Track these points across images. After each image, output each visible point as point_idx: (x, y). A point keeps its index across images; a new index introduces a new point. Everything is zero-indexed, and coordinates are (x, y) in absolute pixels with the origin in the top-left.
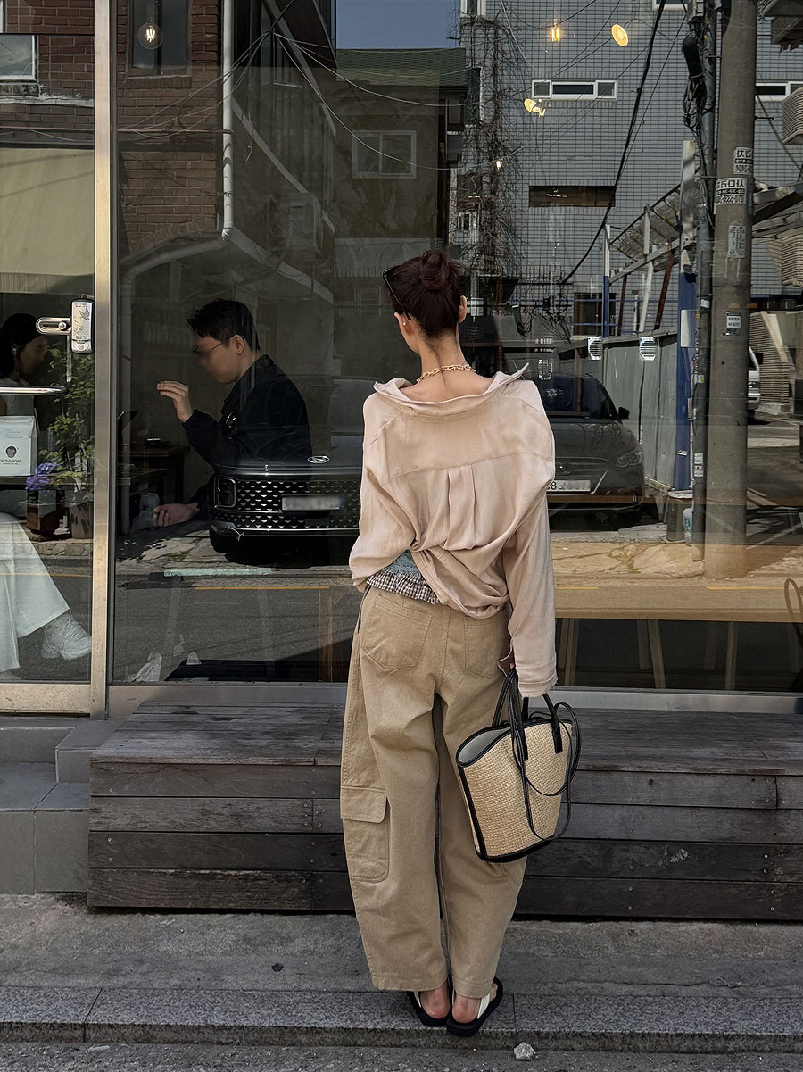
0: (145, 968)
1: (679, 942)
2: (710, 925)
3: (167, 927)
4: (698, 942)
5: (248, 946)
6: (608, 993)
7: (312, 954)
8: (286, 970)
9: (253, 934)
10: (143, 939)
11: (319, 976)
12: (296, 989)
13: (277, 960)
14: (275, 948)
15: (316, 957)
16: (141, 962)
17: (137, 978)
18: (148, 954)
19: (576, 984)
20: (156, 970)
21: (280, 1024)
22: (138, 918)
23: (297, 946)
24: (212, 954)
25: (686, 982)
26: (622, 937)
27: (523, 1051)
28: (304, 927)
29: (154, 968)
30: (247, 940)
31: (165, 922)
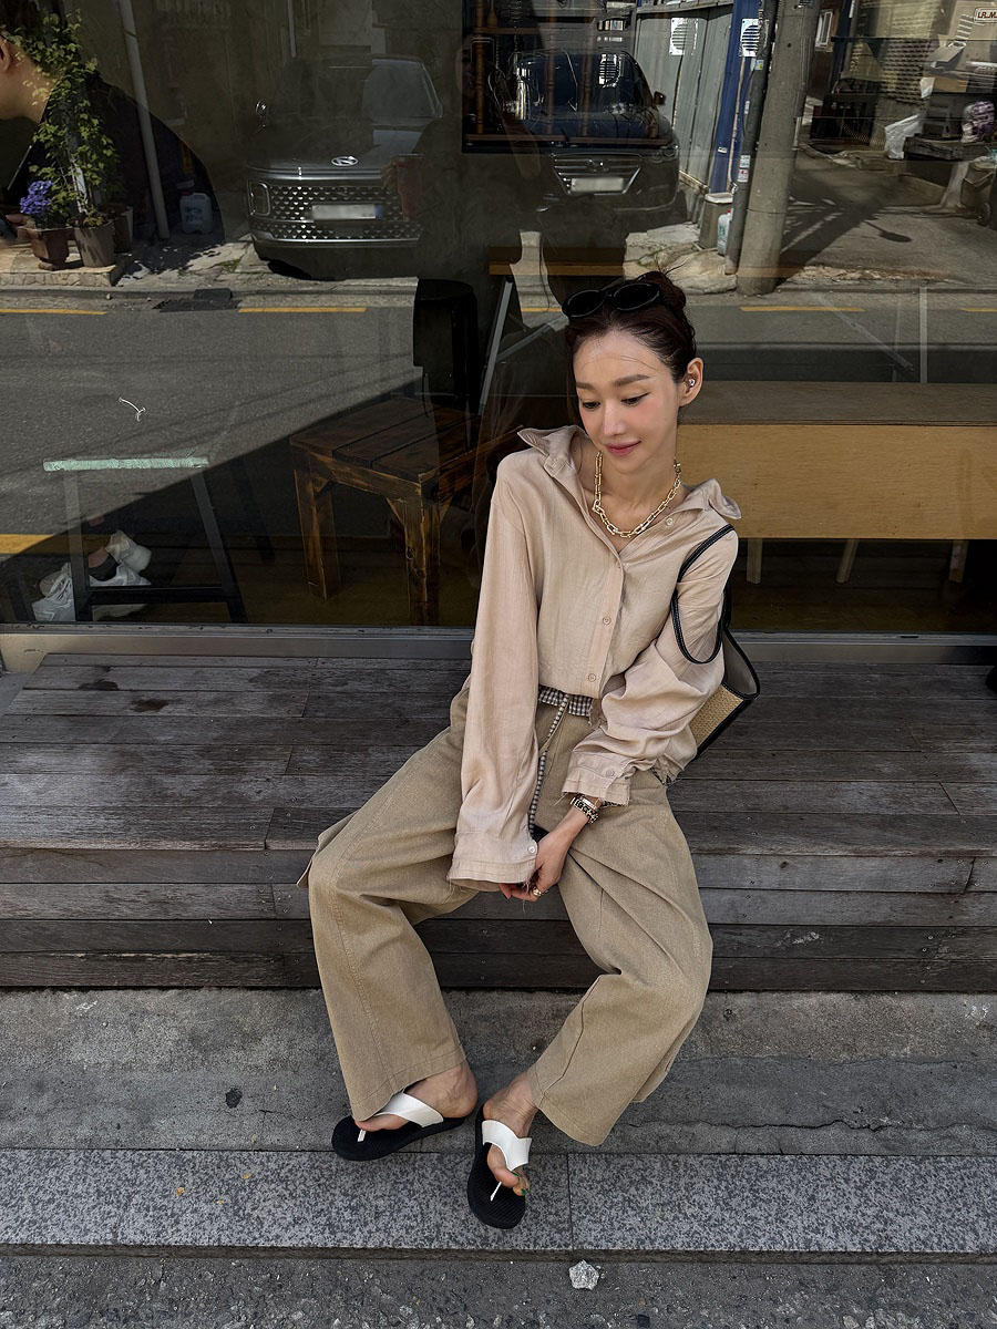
0: (44, 1102)
1: (794, 1030)
2: (833, 997)
3: (85, 1016)
4: (819, 1031)
5: (196, 1052)
6: (701, 1146)
7: (284, 1067)
8: (246, 1104)
9: (205, 1026)
10: (49, 1041)
11: (291, 1117)
12: (257, 1146)
13: (233, 1078)
14: (233, 1054)
15: (290, 1073)
16: (40, 1087)
17: (29, 1125)
18: (54, 1072)
19: (657, 1128)
20: (61, 1105)
21: (225, 1241)
22: (45, 998)
23: (262, 1053)
24: (145, 1067)
25: (811, 1120)
26: (716, 1023)
27: (582, 1276)
28: (276, 1014)
29: (56, 1103)
30: (195, 1039)
31: (82, 1006)
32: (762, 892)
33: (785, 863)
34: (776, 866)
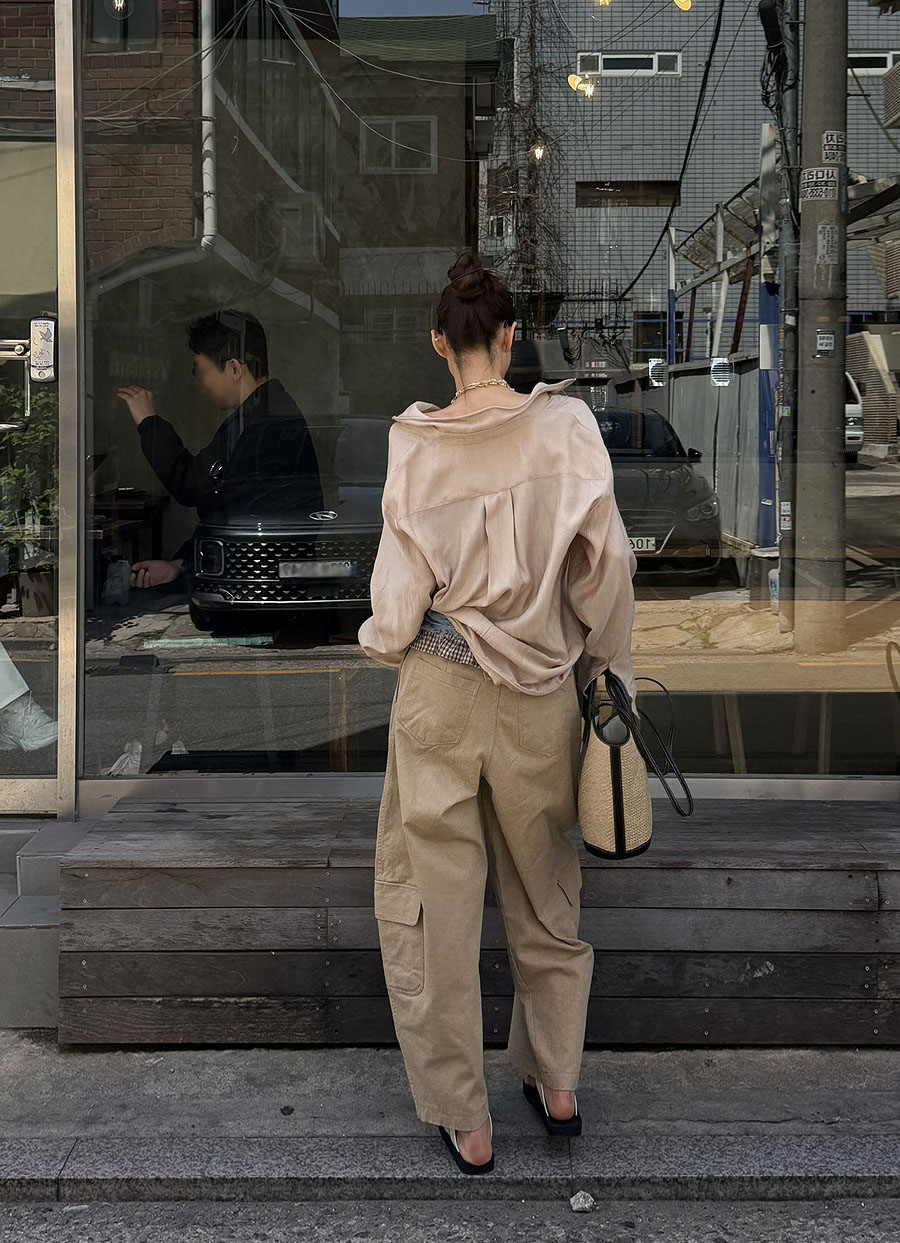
0: (128, 1114)
2: (801, 1053)
3: (154, 1067)
5: (252, 1087)
7: (328, 1095)
8: (297, 1113)
9: (257, 1073)
10: (125, 1081)
11: (337, 1119)
12: (310, 1135)
13: (286, 1102)
14: (283, 1088)
15: (333, 1099)
16: (124, 1107)
17: (119, 1126)
18: (133, 1099)
20: (142, 1115)
21: (291, 1175)
22: (119, 1056)
23: (310, 1086)
24: (210, 1096)
25: (773, 1118)
26: (697, 1068)
27: (581, 1201)
28: (318, 1064)
29: (139, 1114)
30: (250, 1079)
31: (149, 1061)
32: (718, 912)
33: (730, 879)
34: (723, 883)
